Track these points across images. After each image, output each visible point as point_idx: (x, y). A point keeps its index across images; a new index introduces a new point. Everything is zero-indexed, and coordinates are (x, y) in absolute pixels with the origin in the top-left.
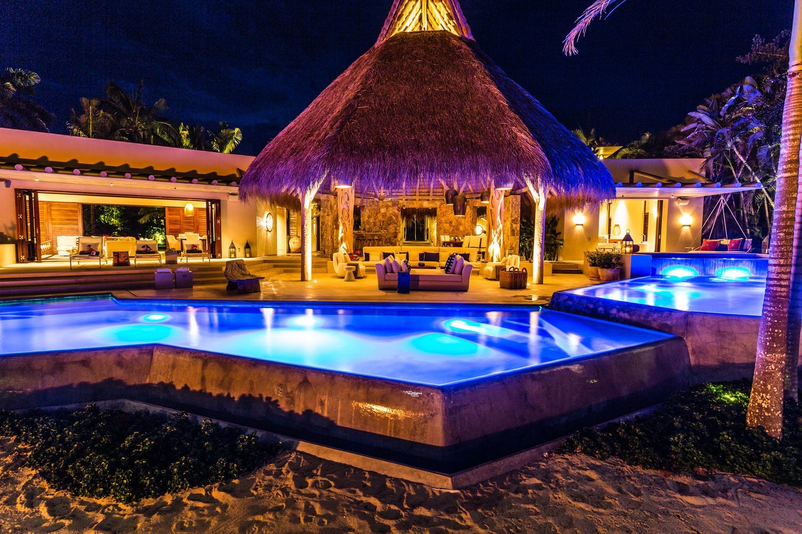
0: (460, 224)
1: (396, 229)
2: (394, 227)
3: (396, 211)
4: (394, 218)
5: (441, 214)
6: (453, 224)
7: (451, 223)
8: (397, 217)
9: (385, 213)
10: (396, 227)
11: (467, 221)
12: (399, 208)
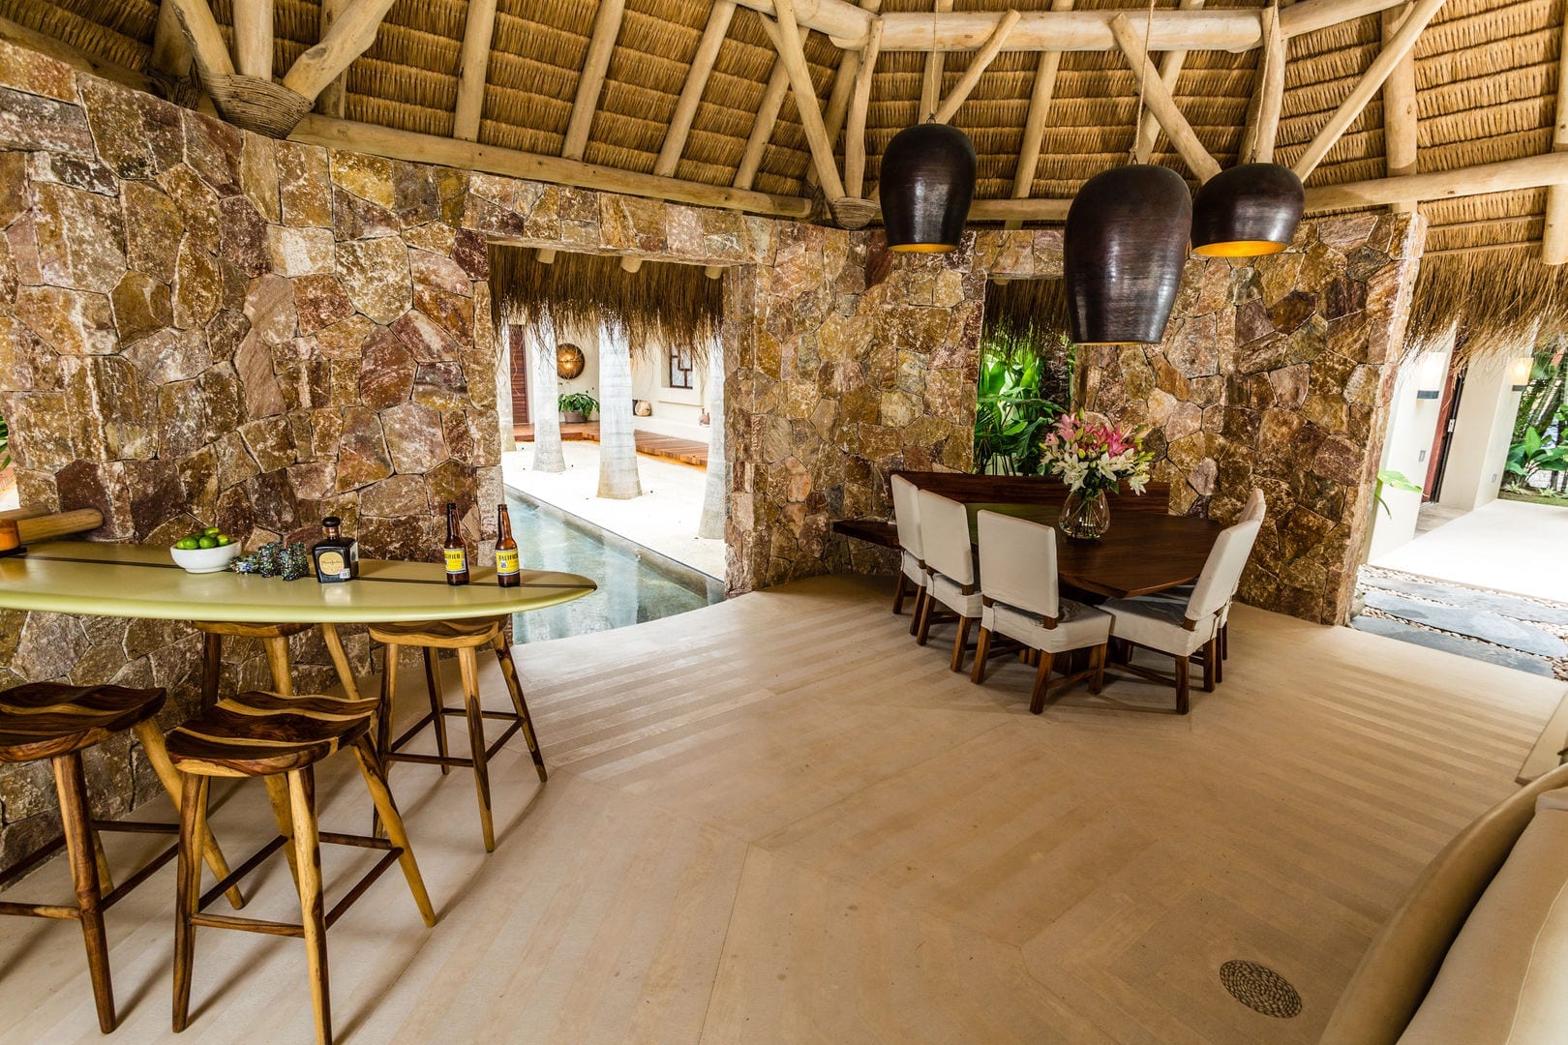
0: (890, 383)
1: (458, 437)
2: (435, 418)
3: (449, 275)
4: (430, 334)
5: (779, 310)
6: (838, 381)
7: (827, 372)
8: (459, 324)
9: (332, 284)
10: (459, 419)
11: (945, 368)
12: (469, 238)
